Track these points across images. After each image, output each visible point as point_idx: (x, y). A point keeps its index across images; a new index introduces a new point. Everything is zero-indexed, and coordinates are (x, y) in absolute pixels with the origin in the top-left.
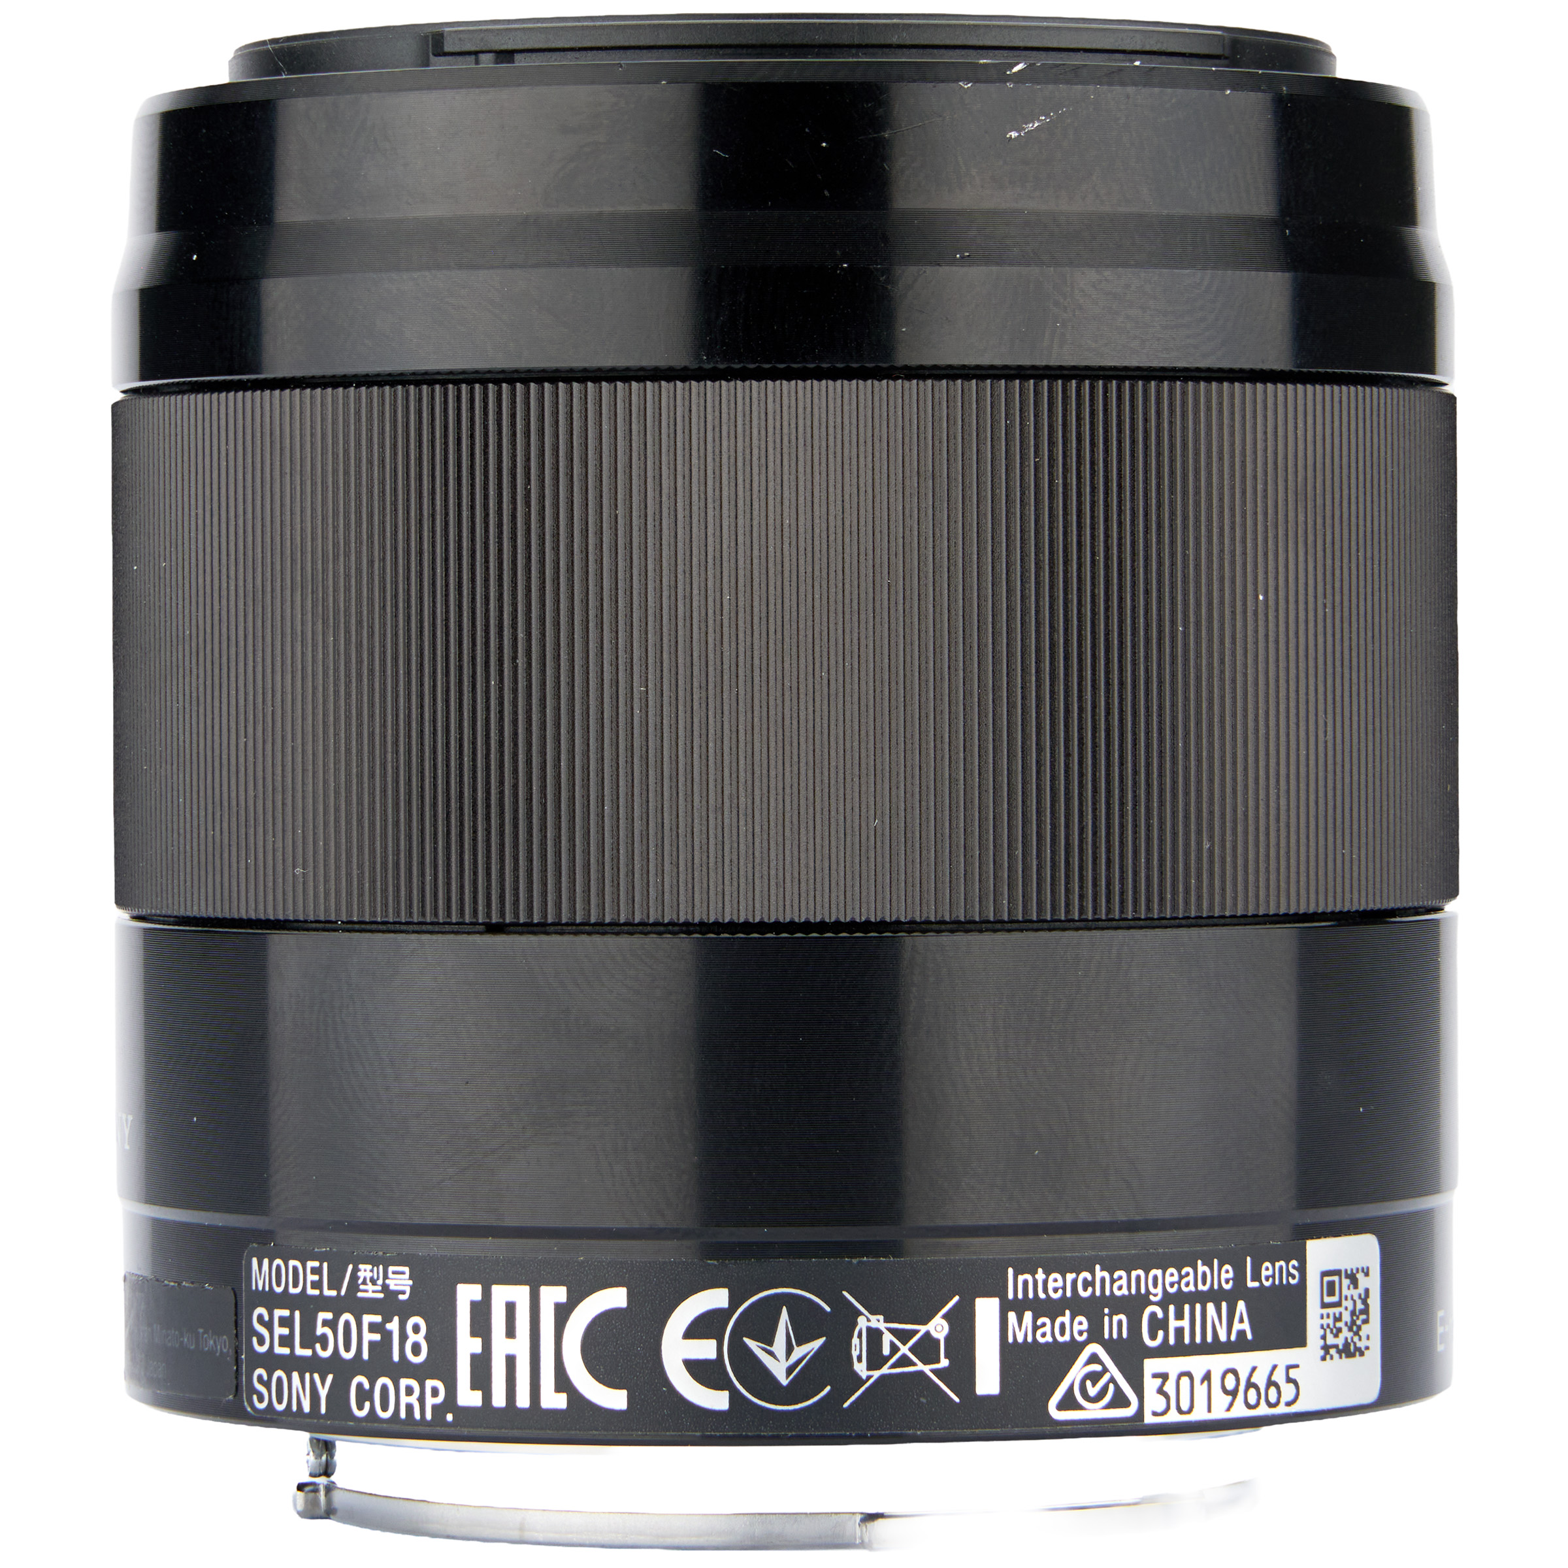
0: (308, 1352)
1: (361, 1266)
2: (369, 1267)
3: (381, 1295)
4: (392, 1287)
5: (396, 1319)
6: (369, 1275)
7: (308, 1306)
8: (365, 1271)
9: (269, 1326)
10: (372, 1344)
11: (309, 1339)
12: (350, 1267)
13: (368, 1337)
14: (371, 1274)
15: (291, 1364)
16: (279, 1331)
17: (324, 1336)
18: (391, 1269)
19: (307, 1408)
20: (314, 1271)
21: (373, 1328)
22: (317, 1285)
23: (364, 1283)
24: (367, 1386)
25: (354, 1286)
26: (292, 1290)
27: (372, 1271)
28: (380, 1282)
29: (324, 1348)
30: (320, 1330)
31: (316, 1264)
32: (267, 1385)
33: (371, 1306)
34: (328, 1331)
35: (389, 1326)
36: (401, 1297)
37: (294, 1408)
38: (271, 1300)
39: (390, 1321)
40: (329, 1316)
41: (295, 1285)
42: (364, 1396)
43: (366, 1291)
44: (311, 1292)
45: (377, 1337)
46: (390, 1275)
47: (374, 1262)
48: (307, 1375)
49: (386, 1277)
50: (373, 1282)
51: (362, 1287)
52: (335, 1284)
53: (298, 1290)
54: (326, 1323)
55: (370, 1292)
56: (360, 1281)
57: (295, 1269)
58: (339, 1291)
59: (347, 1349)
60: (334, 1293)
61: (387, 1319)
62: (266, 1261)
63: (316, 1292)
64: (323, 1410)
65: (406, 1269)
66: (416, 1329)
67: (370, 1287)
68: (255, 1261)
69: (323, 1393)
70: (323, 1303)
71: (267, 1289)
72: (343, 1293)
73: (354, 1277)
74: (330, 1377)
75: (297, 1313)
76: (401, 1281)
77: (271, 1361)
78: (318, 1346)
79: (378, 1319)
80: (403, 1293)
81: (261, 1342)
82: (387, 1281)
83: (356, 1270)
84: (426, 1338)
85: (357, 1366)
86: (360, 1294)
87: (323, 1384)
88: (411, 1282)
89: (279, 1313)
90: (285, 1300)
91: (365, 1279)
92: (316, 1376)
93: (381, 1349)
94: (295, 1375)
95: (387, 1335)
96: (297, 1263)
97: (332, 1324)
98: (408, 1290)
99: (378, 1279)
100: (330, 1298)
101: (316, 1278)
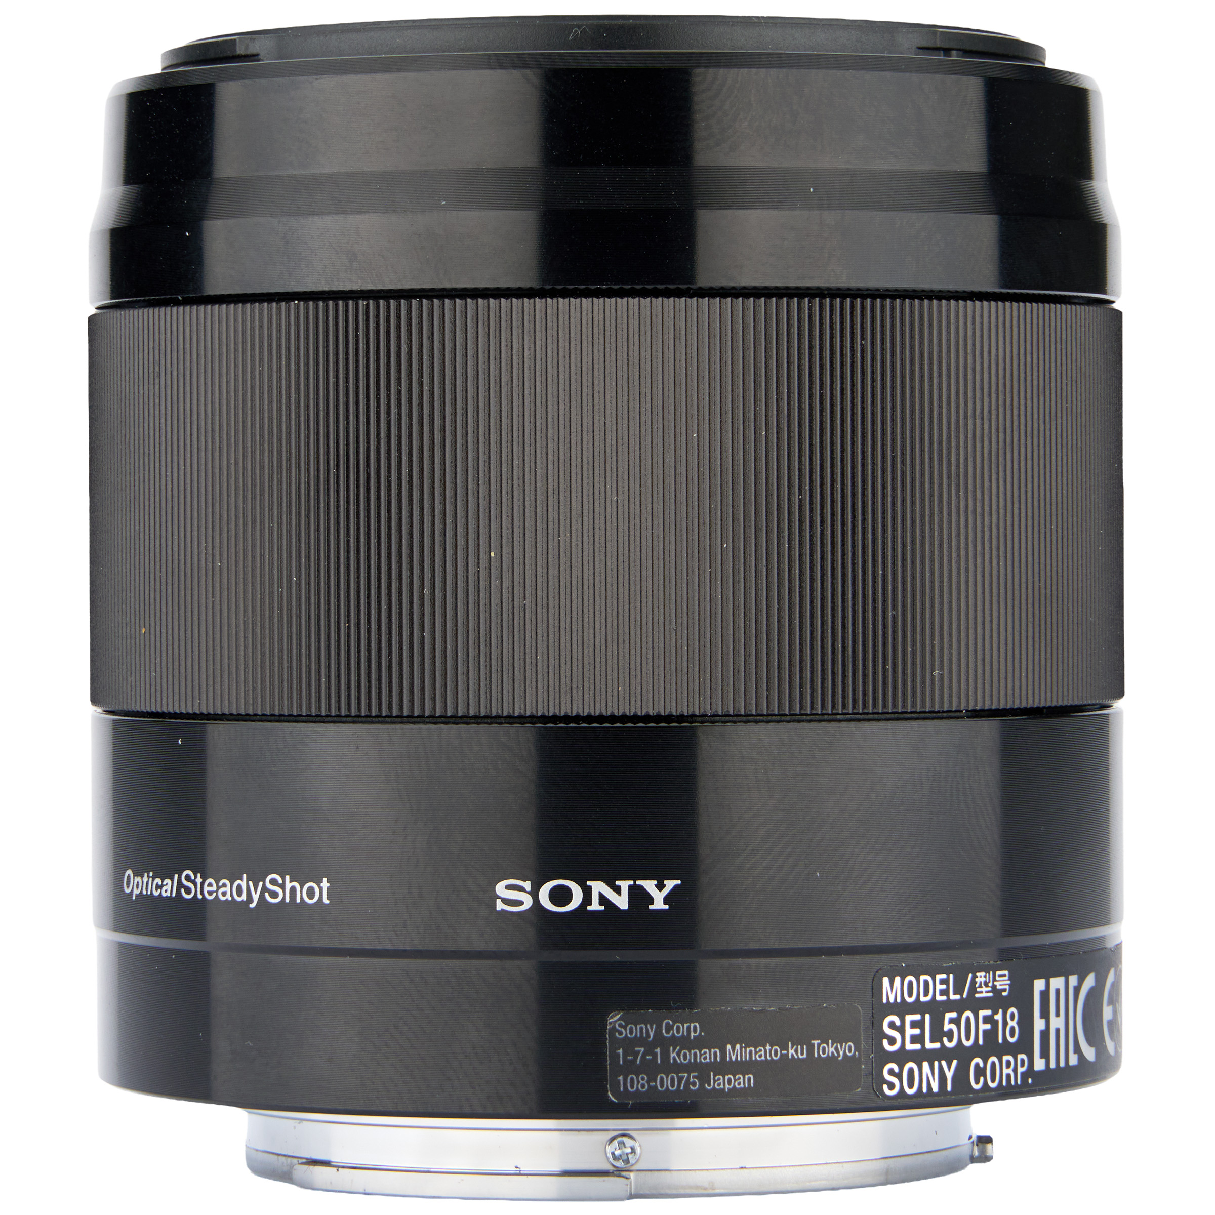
0: (937, 1045)
1: (978, 974)
2: (983, 974)
3: (991, 994)
4: (998, 987)
5: (1001, 1011)
6: (983, 979)
7: (936, 1010)
8: (981, 977)
9: (901, 1030)
10: (985, 1032)
11: (938, 1034)
12: (970, 975)
13: (983, 1027)
14: (984, 979)
15: (920, 1057)
16: (910, 1032)
17: (951, 1031)
18: (998, 973)
19: (935, 1088)
20: (942, 982)
21: (987, 1020)
22: (944, 992)
23: (980, 986)
24: (981, 1065)
25: (973, 989)
26: (923, 999)
27: (985, 976)
28: (990, 984)
29: (950, 1040)
30: (947, 1027)
31: (944, 976)
32: (899, 1076)
33: (984, 1003)
34: (953, 1027)
35: (996, 1017)
36: (1004, 994)
37: (925, 1090)
38: (901, 1009)
39: (997, 1013)
40: (954, 1015)
41: (926, 994)
42: (980, 1072)
43: (981, 992)
44: (939, 998)
45: (988, 1026)
46: (997, 978)
47: (986, 969)
48: (936, 1063)
49: (994, 980)
50: (986, 984)
51: (978, 990)
52: (959, 990)
53: (928, 998)
54: (951, 1021)
55: (984, 993)
56: (977, 985)
57: (926, 982)
58: (962, 995)
59: (968, 1039)
60: (958, 997)
61: (995, 1012)
62: (897, 980)
63: (944, 998)
64: (949, 1089)
65: (1006, 972)
66: (1012, 1018)
67: (984, 989)
68: (886, 981)
69: (949, 1075)
70: (950, 1005)
71: (899, 1000)
72: (965, 996)
73: (973, 982)
74: (955, 1062)
75: (927, 1017)
76: (1003, 982)
77: (902, 1057)
78: (945, 1039)
79: (988, 1012)
80: (1005, 990)
81: (892, 1041)
82: (996, 983)
83: (975, 977)
84: (1018, 1023)
85: (975, 1050)
86: (977, 995)
87: (949, 1069)
88: (1009, 982)
89: (909, 1018)
90: (917, 1007)
91: (981, 982)
92: (944, 1063)
93: (990, 1035)
94: (926, 1065)
95: (995, 1023)
96: (928, 978)
97: (956, 1021)
98: (1007, 987)
99: (989, 982)
100: (955, 1001)
101: (944, 987)
